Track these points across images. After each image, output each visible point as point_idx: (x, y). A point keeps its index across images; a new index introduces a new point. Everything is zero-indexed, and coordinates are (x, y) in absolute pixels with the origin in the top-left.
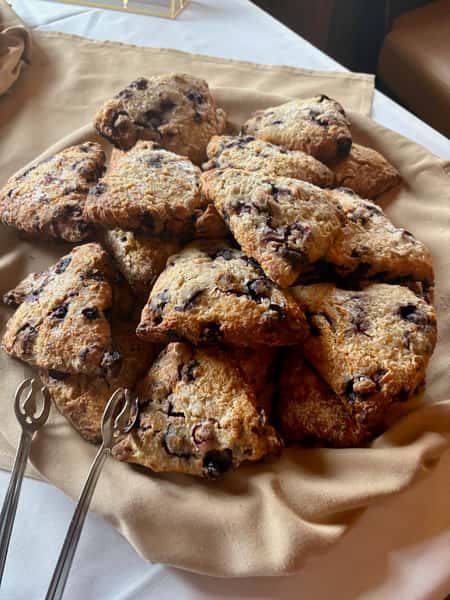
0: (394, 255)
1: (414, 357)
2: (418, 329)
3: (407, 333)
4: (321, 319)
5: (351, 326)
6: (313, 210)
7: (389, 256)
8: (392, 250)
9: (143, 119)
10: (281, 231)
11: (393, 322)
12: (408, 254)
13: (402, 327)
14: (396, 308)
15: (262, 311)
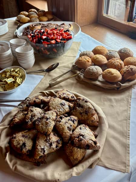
0: (37, 145)
1: (16, 145)
2: (20, 146)
3: (20, 143)
4: (27, 131)
5: (24, 135)
6: (43, 125)
7: (37, 144)
8: (39, 145)
9: (78, 104)
10: (39, 120)
11: (22, 142)
12: (38, 149)
13: (21, 143)
14: (25, 143)
15: (28, 120)
